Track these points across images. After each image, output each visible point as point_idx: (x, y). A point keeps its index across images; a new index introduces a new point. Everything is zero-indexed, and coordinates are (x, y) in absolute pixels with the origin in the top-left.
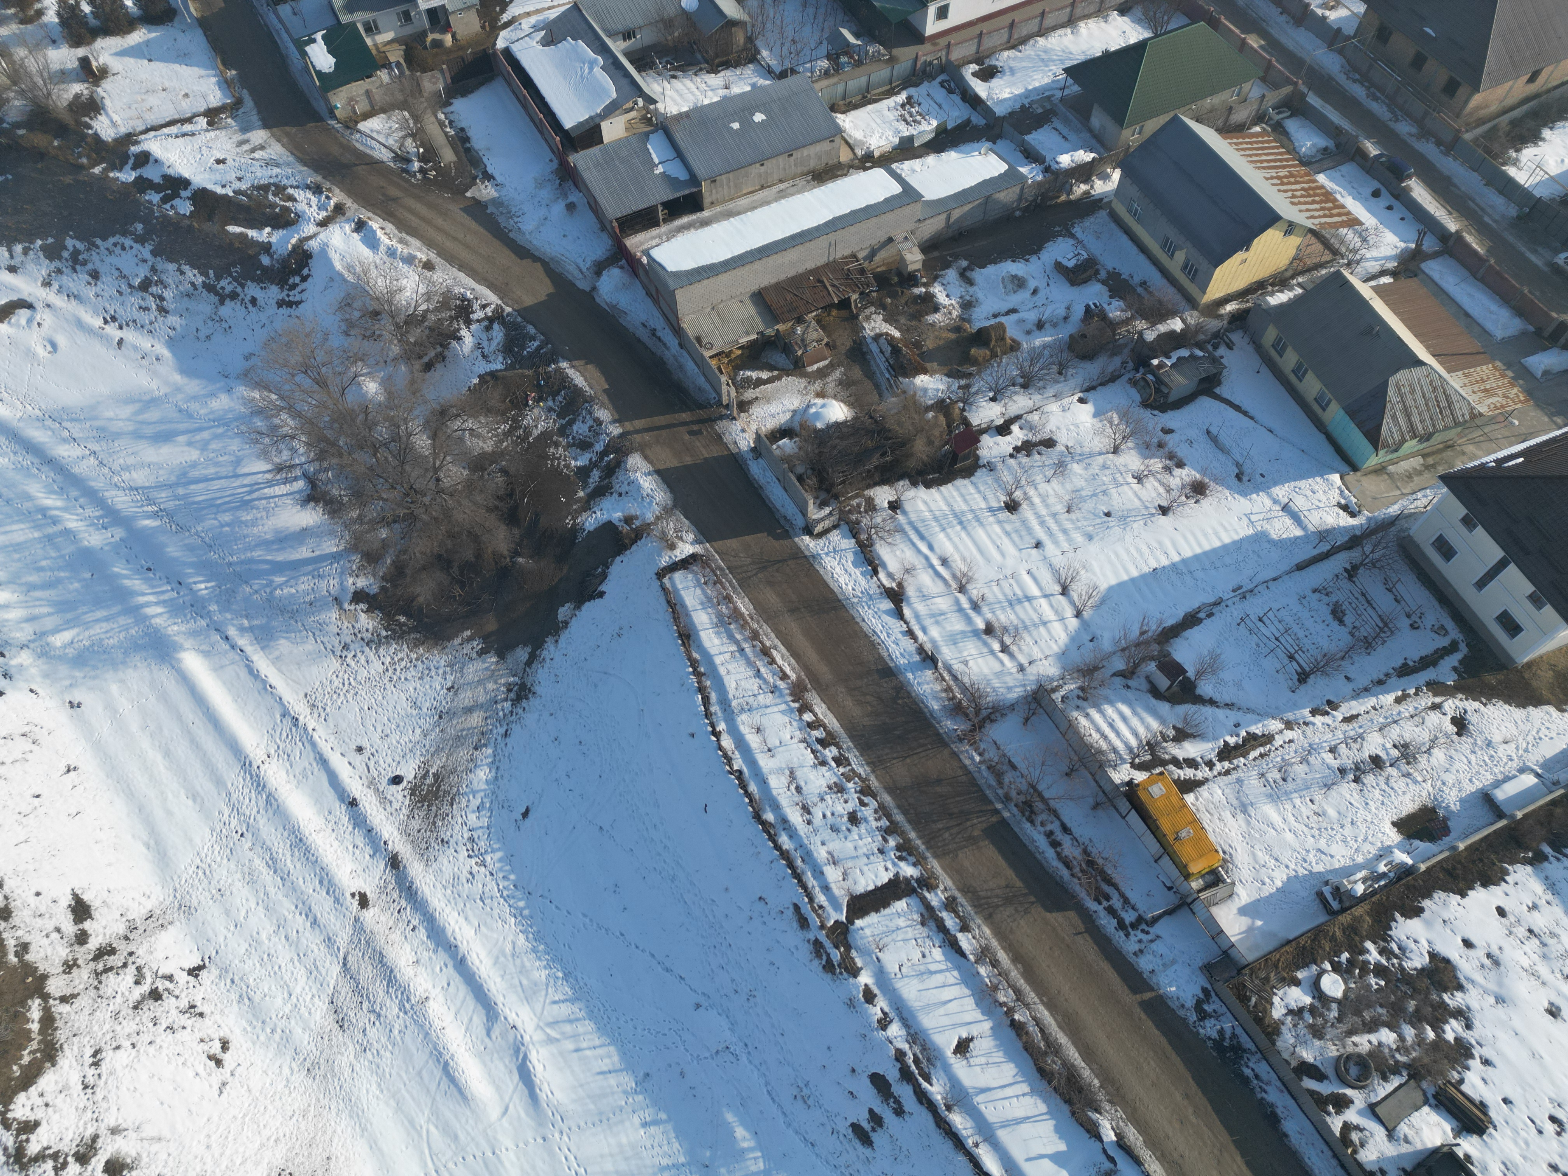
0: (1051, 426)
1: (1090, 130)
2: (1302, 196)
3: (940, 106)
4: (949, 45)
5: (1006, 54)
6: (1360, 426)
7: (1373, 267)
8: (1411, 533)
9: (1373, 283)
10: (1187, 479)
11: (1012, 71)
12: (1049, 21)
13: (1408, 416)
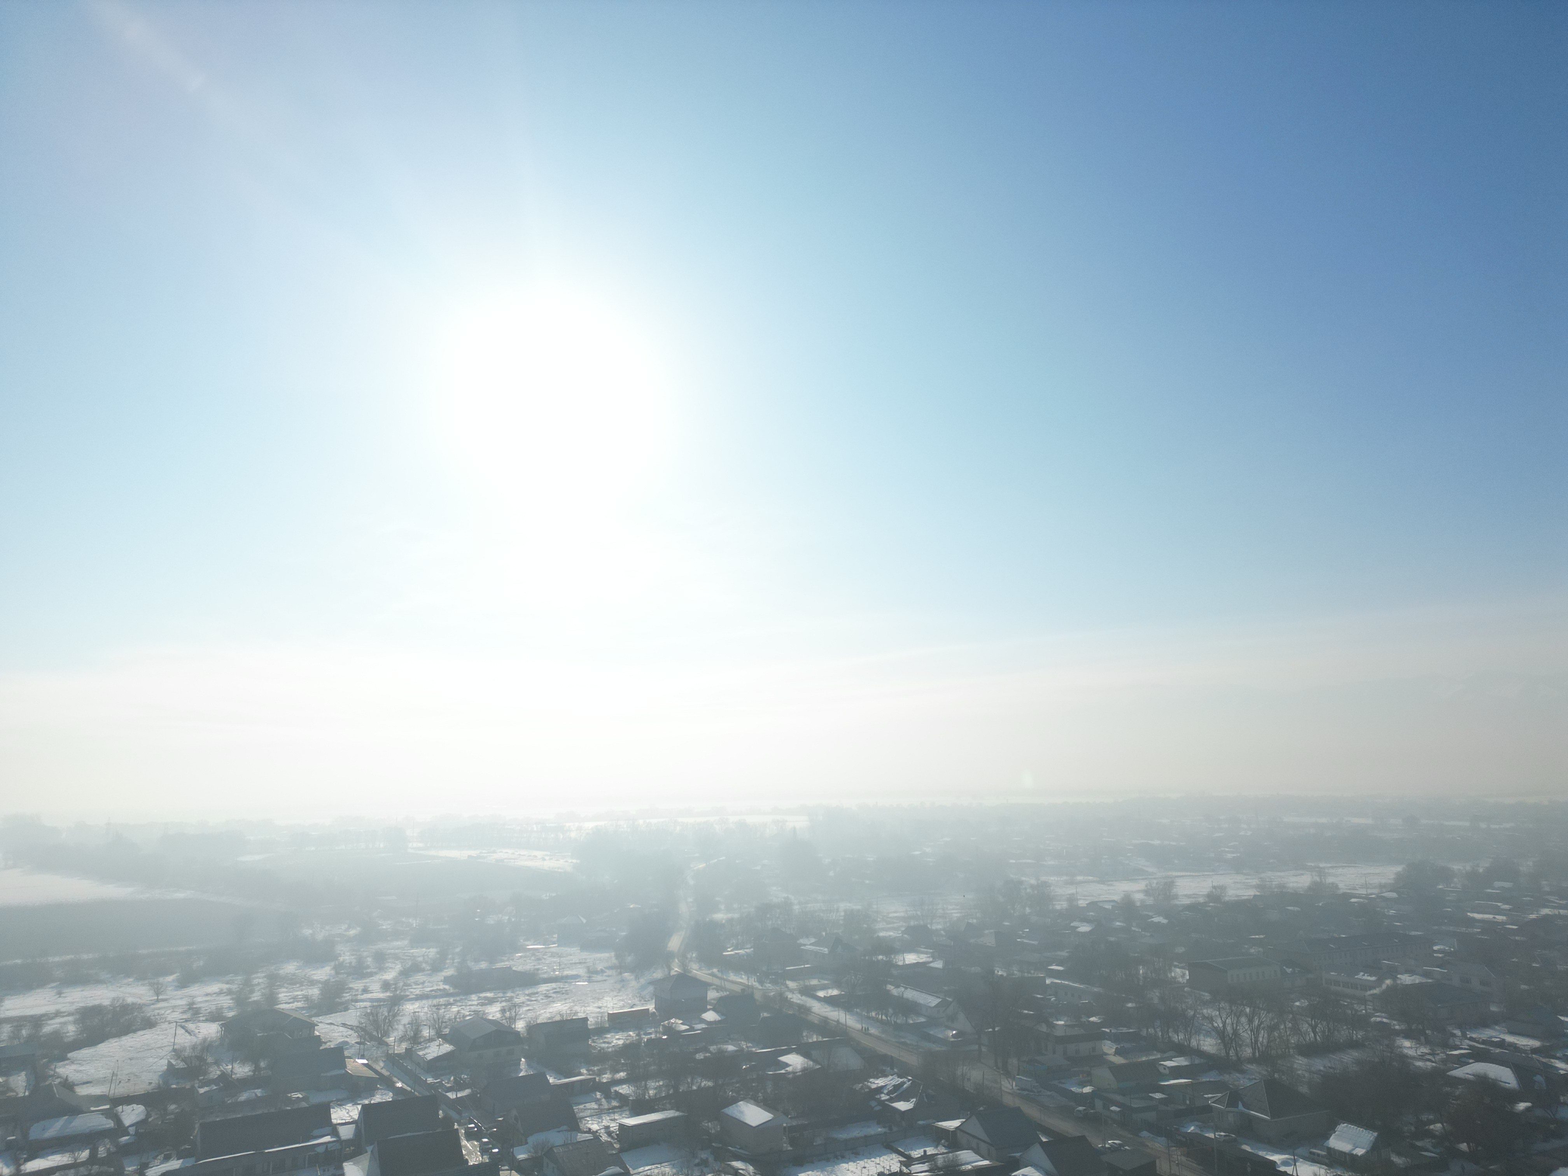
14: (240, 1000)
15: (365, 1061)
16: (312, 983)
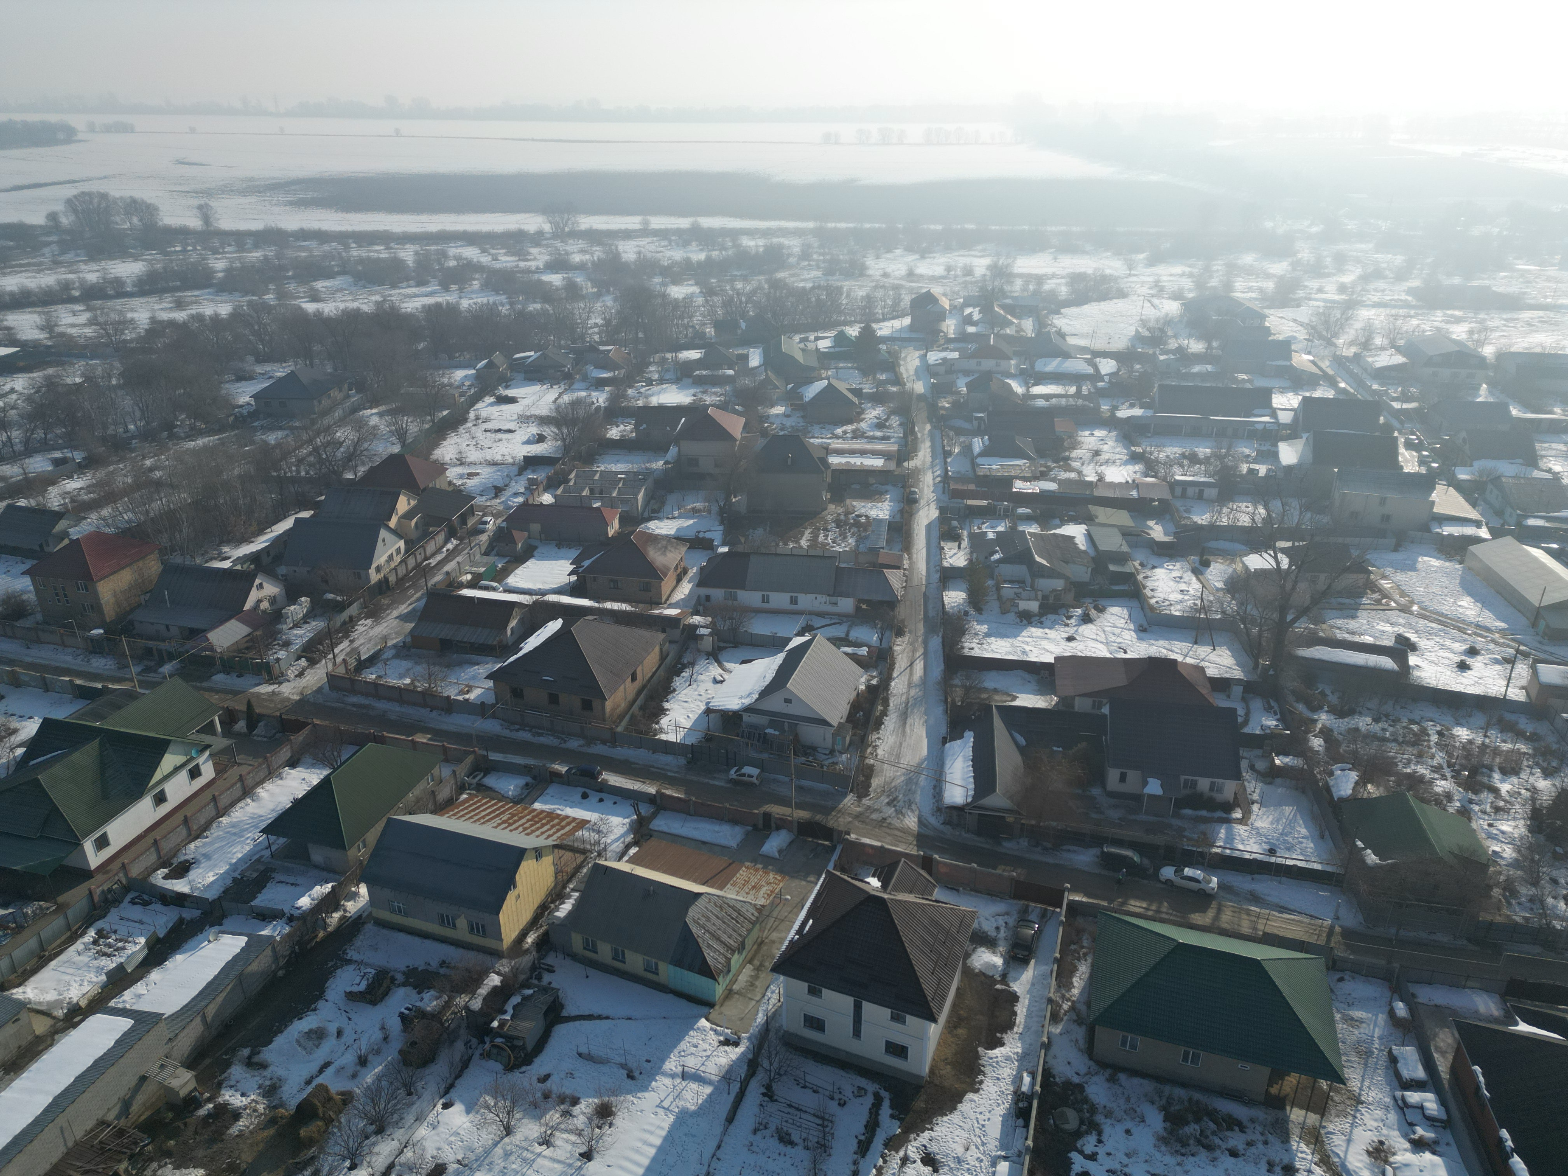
0: (430, 1152)
1: (316, 867)
2: (531, 826)
3: (141, 922)
4: (124, 866)
5: (192, 846)
6: (690, 969)
7: (618, 847)
8: (785, 1027)
9: (626, 858)
10: (589, 1111)
11: (207, 857)
12: (223, 801)
13: (718, 939)
14: (1200, 285)
15: (1311, 358)
16: (1268, 276)
